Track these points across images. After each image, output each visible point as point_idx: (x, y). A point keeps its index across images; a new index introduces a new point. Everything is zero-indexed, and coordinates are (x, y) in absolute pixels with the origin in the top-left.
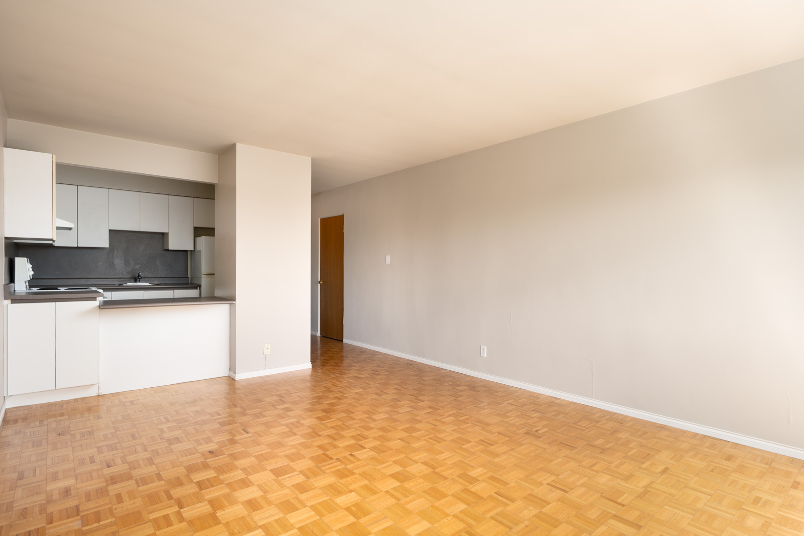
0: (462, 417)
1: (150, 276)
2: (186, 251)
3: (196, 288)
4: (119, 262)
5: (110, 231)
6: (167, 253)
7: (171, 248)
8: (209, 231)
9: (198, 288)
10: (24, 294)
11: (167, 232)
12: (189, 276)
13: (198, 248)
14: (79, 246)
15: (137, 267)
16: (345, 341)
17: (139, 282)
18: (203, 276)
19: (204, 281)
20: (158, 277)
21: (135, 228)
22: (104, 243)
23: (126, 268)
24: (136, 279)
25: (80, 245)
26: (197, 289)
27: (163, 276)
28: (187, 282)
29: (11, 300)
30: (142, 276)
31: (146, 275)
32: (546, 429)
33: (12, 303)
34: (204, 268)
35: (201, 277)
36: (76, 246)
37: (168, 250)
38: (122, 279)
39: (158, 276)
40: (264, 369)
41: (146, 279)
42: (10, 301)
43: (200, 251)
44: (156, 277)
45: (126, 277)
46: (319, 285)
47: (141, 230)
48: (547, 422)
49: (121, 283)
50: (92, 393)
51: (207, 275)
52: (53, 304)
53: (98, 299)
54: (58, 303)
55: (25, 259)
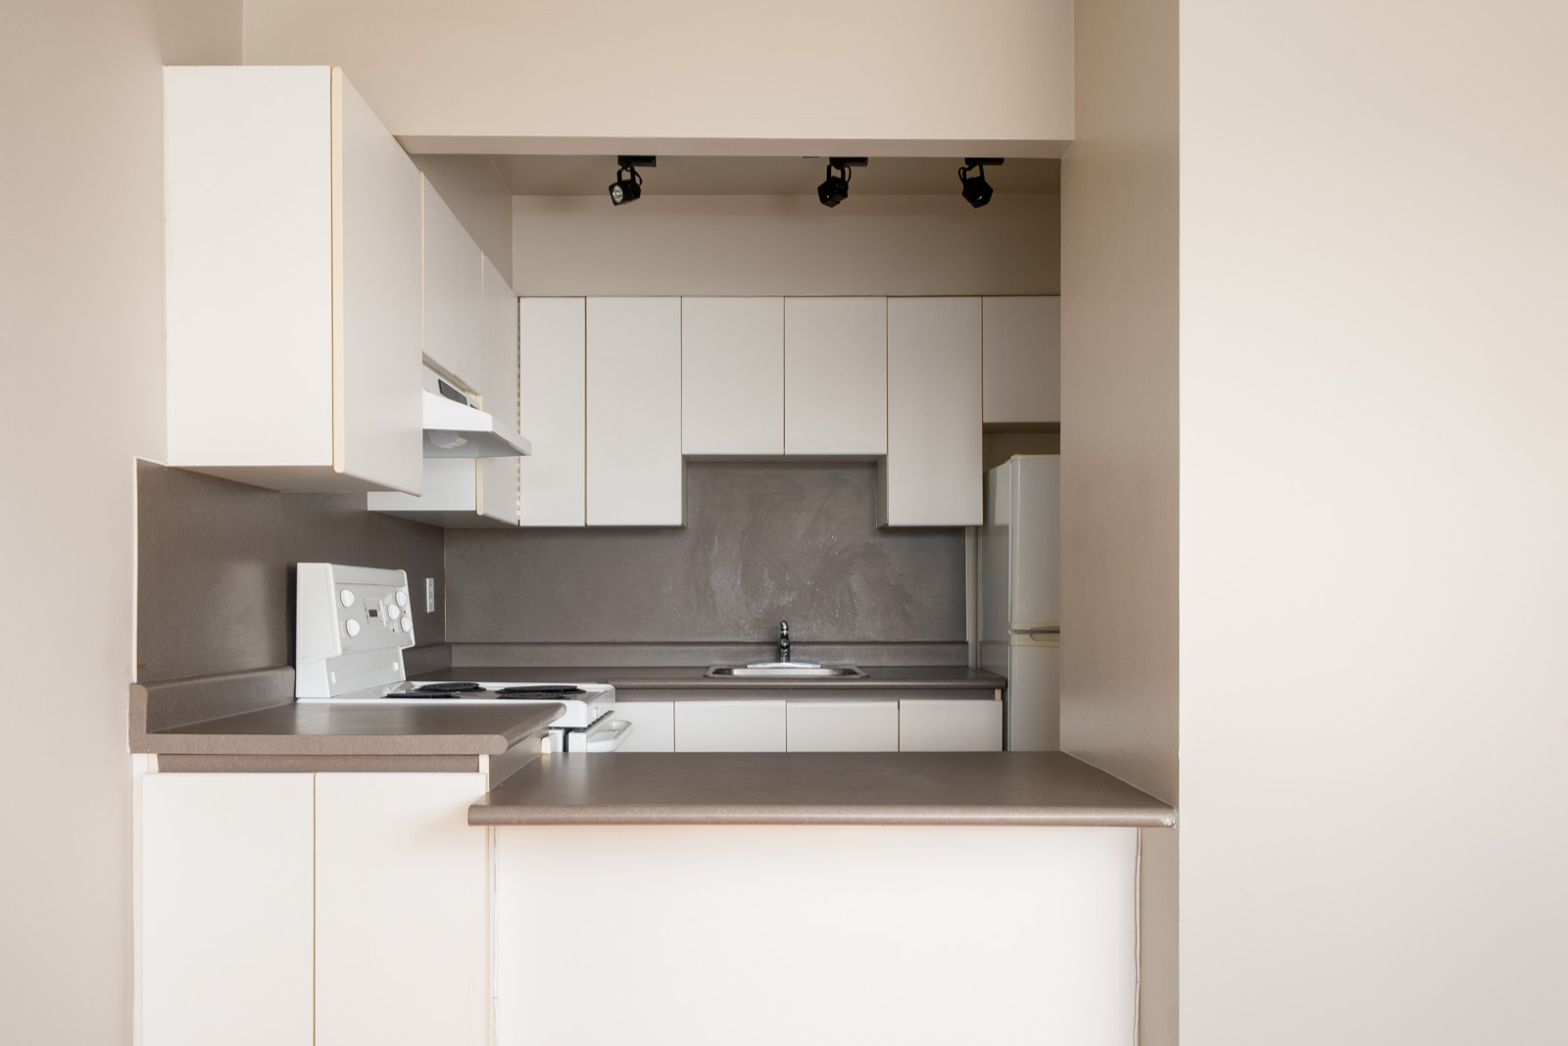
1: (827, 638)
2: (956, 532)
3: (986, 693)
4: (726, 582)
5: (691, 463)
6: (889, 542)
7: (896, 517)
8: (1042, 437)
9: (998, 693)
11: (882, 451)
12: (969, 637)
13: (1000, 518)
14: (589, 523)
15: (786, 600)
17: (788, 660)
18: (1016, 639)
19: (1021, 661)
20: (856, 639)
21: (770, 446)
22: (665, 506)
23: (747, 606)
24: (780, 647)
25: (591, 523)
26: (992, 697)
27: (873, 637)
28: (960, 663)
29: (160, 755)
31: (816, 631)
33: (163, 769)
34: (1021, 607)
35: (1007, 643)
36: (583, 524)
37: (887, 531)
38: (734, 648)
39: (857, 636)
41: (813, 647)
42: (155, 758)
43: (1004, 529)
44: (850, 639)
45: (747, 640)
47: (790, 451)
49: (731, 662)
51: (1032, 632)
52: (304, 779)
53: (484, 762)
54: (322, 777)
55: (327, 570)
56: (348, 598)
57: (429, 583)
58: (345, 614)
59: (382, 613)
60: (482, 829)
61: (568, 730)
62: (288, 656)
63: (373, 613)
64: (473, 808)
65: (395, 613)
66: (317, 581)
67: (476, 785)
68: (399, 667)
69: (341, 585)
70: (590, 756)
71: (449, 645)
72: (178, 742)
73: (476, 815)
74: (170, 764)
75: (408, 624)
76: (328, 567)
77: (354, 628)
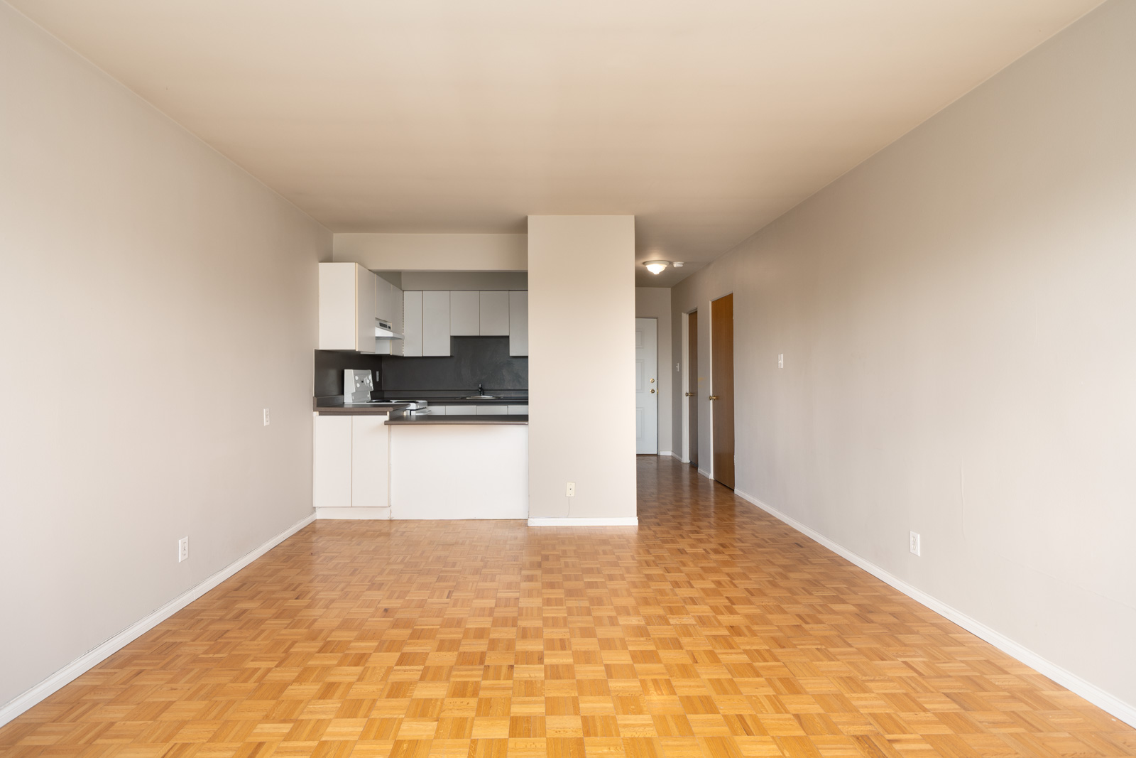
0: (765, 660)
1: (493, 388)
4: (466, 372)
5: (451, 337)
7: (512, 353)
10: (351, 406)
11: (507, 335)
14: (424, 356)
15: (483, 378)
16: (737, 491)
17: (484, 396)
21: (476, 334)
22: (444, 350)
23: (472, 379)
24: (482, 391)
30: (486, 388)
31: (491, 386)
32: (928, 747)
33: (319, 415)
36: (422, 356)
37: (510, 357)
38: (468, 392)
40: (567, 517)
41: (491, 391)
42: (318, 413)
45: (471, 389)
46: (711, 401)
47: (481, 335)
48: (948, 731)
49: (463, 396)
50: (384, 516)
52: (350, 417)
53: (388, 413)
54: (354, 417)
55: (351, 371)
56: (357, 378)
57: (377, 373)
58: (356, 382)
59: (365, 381)
60: (387, 426)
61: (411, 410)
62: (342, 393)
63: (363, 382)
64: (385, 422)
65: (368, 382)
66: (349, 375)
67: (387, 418)
68: (369, 396)
69: (355, 375)
70: (417, 416)
71: (383, 391)
72: (323, 409)
73: (386, 423)
74: (321, 414)
75: (371, 385)
76: (352, 370)
77: (358, 385)
